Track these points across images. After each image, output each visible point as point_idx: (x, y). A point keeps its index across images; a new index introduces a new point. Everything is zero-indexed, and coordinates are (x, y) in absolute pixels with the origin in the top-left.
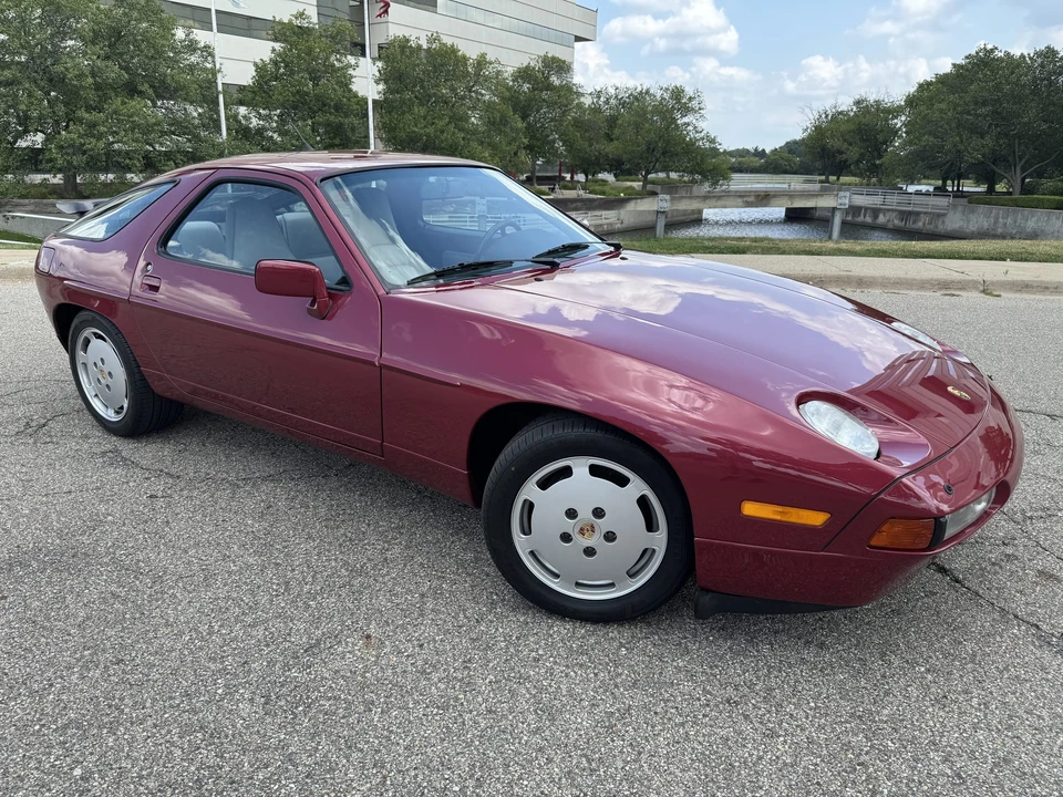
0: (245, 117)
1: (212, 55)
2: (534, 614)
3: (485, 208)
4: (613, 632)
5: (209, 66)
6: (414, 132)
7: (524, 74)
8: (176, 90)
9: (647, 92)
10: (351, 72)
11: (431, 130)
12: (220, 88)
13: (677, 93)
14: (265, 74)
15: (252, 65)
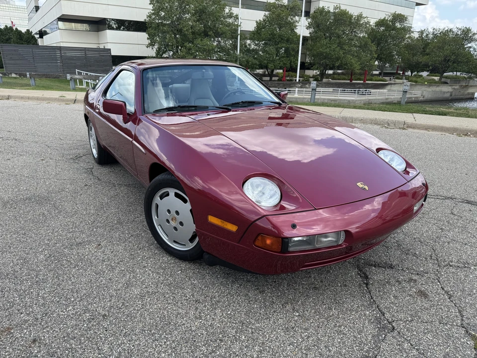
0: (249, 45)
2: (162, 252)
3: (315, 85)
4: (183, 265)
5: (236, 23)
6: (320, 51)
8: (222, 34)
9: (451, 30)
10: (297, 24)
11: (328, 50)
12: (239, 33)
13: (467, 31)
14: (260, 26)
15: (255, 22)
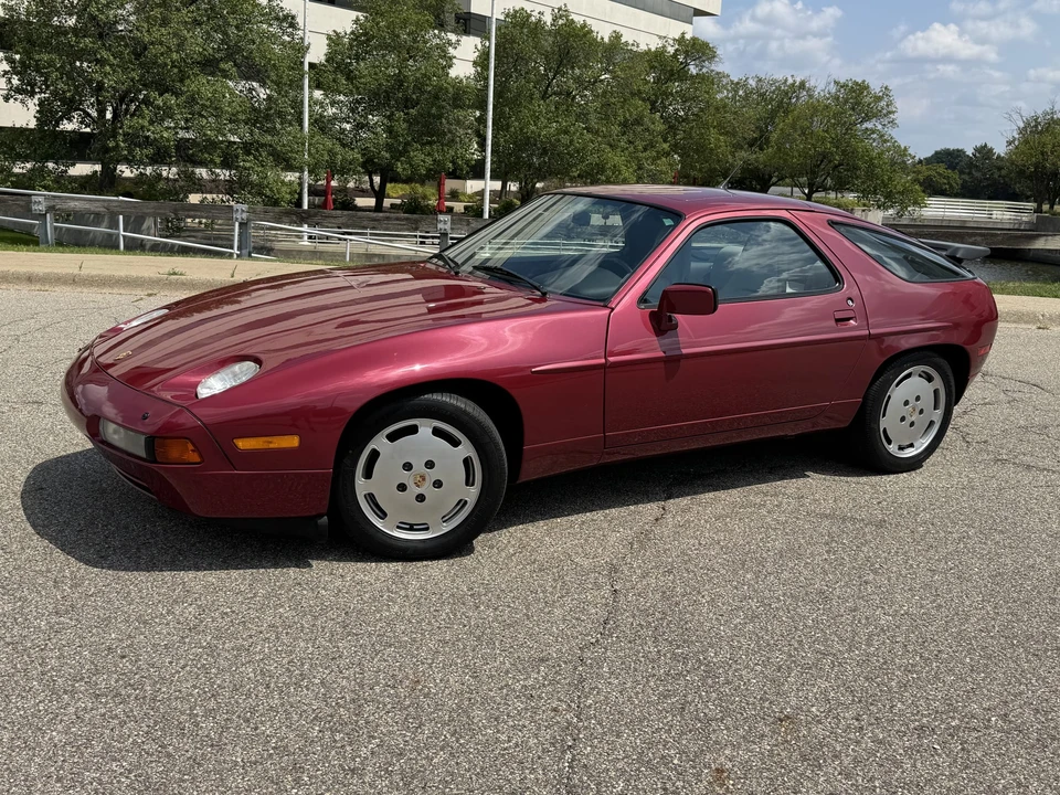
1: (293, 25)
7: (656, 59)
9: (802, 85)
10: (450, 51)
12: (306, 67)
13: (858, 90)
15: (325, 37)
